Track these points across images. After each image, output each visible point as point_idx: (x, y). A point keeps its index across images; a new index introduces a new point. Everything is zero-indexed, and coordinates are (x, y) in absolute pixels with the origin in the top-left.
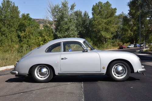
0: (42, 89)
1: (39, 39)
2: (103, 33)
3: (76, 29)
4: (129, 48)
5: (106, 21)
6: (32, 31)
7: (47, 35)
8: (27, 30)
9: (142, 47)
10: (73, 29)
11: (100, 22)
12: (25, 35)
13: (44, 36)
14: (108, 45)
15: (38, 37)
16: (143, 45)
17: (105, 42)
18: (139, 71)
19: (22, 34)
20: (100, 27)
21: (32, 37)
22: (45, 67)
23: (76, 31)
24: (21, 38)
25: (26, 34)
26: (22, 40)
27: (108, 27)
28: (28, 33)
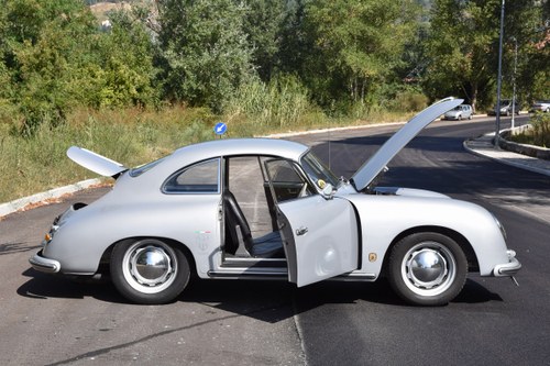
0: (156, 335)
1: (93, 76)
2: (353, 58)
3: (243, 39)
4: (453, 119)
5: (366, 7)
6: (66, 41)
7: (126, 61)
8: (43, 36)
9: (505, 115)
10: (232, 40)
11: (343, 11)
12: (37, 56)
13: (117, 65)
14: (369, 105)
15: (92, 67)
16: (510, 111)
17: (360, 94)
18: (496, 272)
19: (24, 53)
20: (340, 30)
21: (66, 65)
22: (158, 246)
23: (243, 48)
24: (18, 69)
25: (42, 52)
26: (25, 76)
27: (370, 30)
28: (48, 51)
